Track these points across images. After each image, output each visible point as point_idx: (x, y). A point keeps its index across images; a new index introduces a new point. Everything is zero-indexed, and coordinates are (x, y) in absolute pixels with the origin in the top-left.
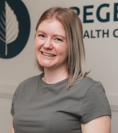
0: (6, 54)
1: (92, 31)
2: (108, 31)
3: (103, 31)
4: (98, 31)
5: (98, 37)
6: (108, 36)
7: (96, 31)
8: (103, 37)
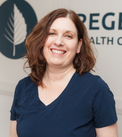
0: (14, 54)
1: (97, 38)
2: (113, 38)
3: (108, 38)
4: (103, 38)
5: (103, 43)
6: (112, 44)
7: (102, 38)
8: (108, 43)
